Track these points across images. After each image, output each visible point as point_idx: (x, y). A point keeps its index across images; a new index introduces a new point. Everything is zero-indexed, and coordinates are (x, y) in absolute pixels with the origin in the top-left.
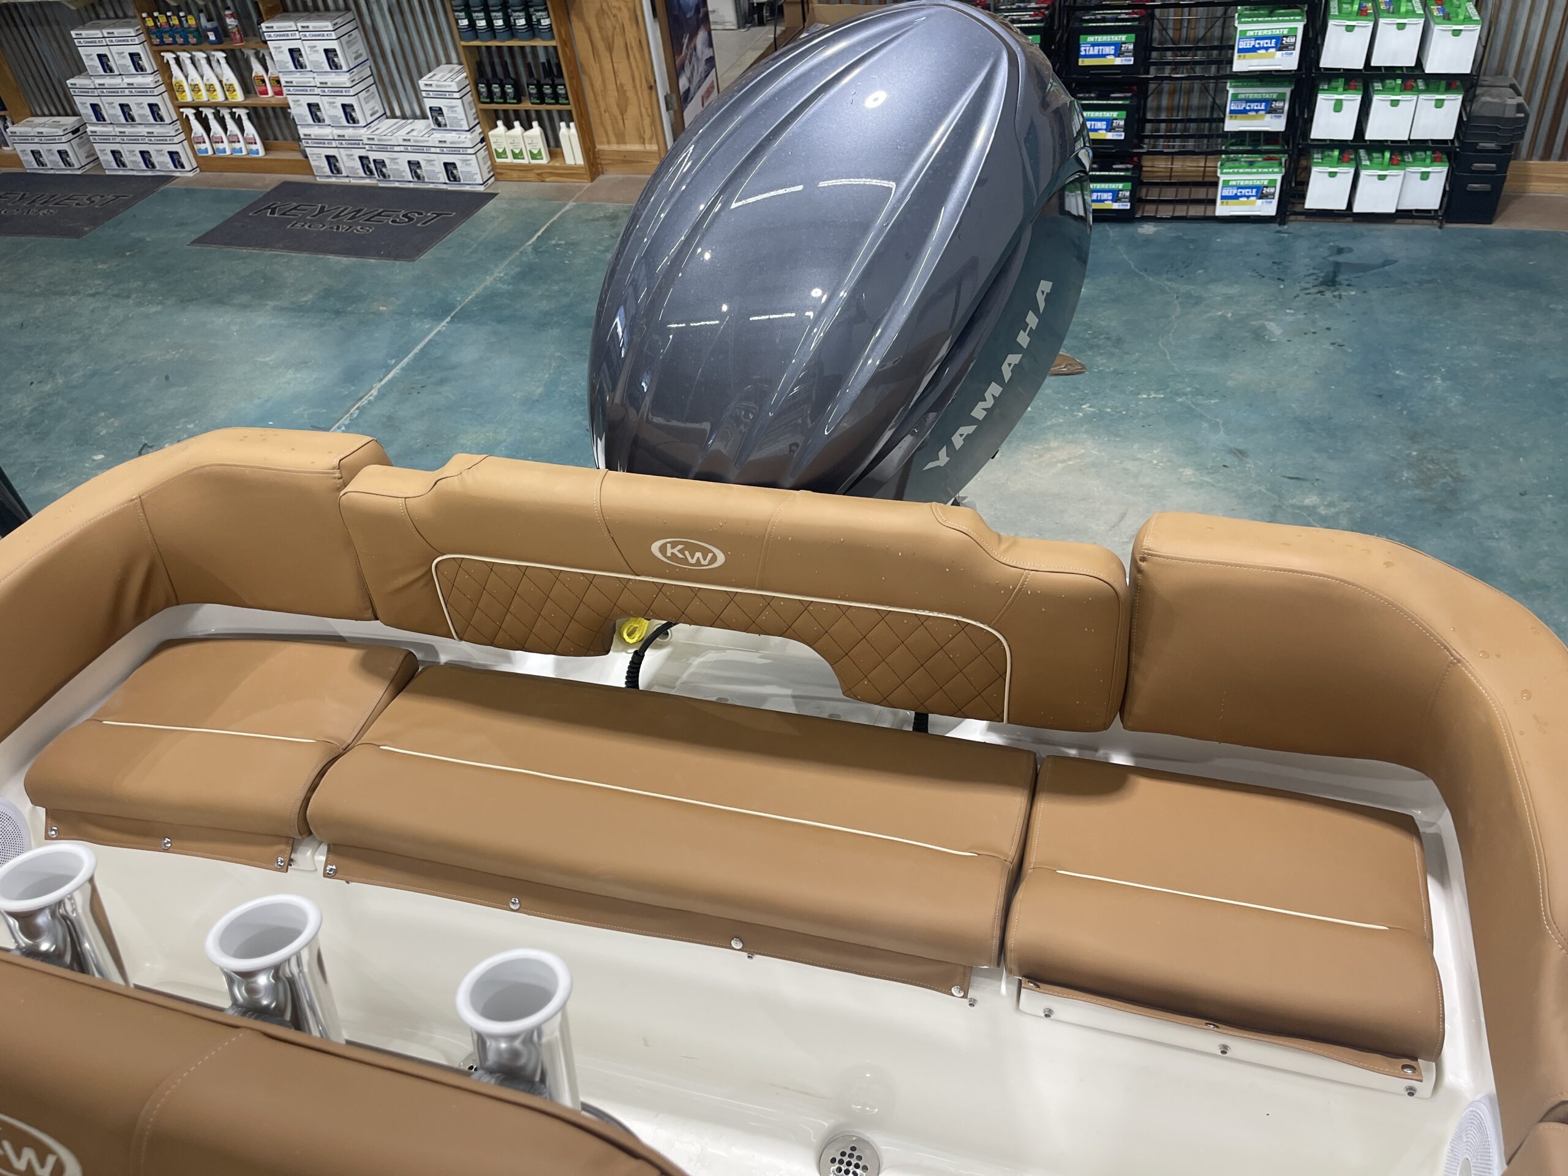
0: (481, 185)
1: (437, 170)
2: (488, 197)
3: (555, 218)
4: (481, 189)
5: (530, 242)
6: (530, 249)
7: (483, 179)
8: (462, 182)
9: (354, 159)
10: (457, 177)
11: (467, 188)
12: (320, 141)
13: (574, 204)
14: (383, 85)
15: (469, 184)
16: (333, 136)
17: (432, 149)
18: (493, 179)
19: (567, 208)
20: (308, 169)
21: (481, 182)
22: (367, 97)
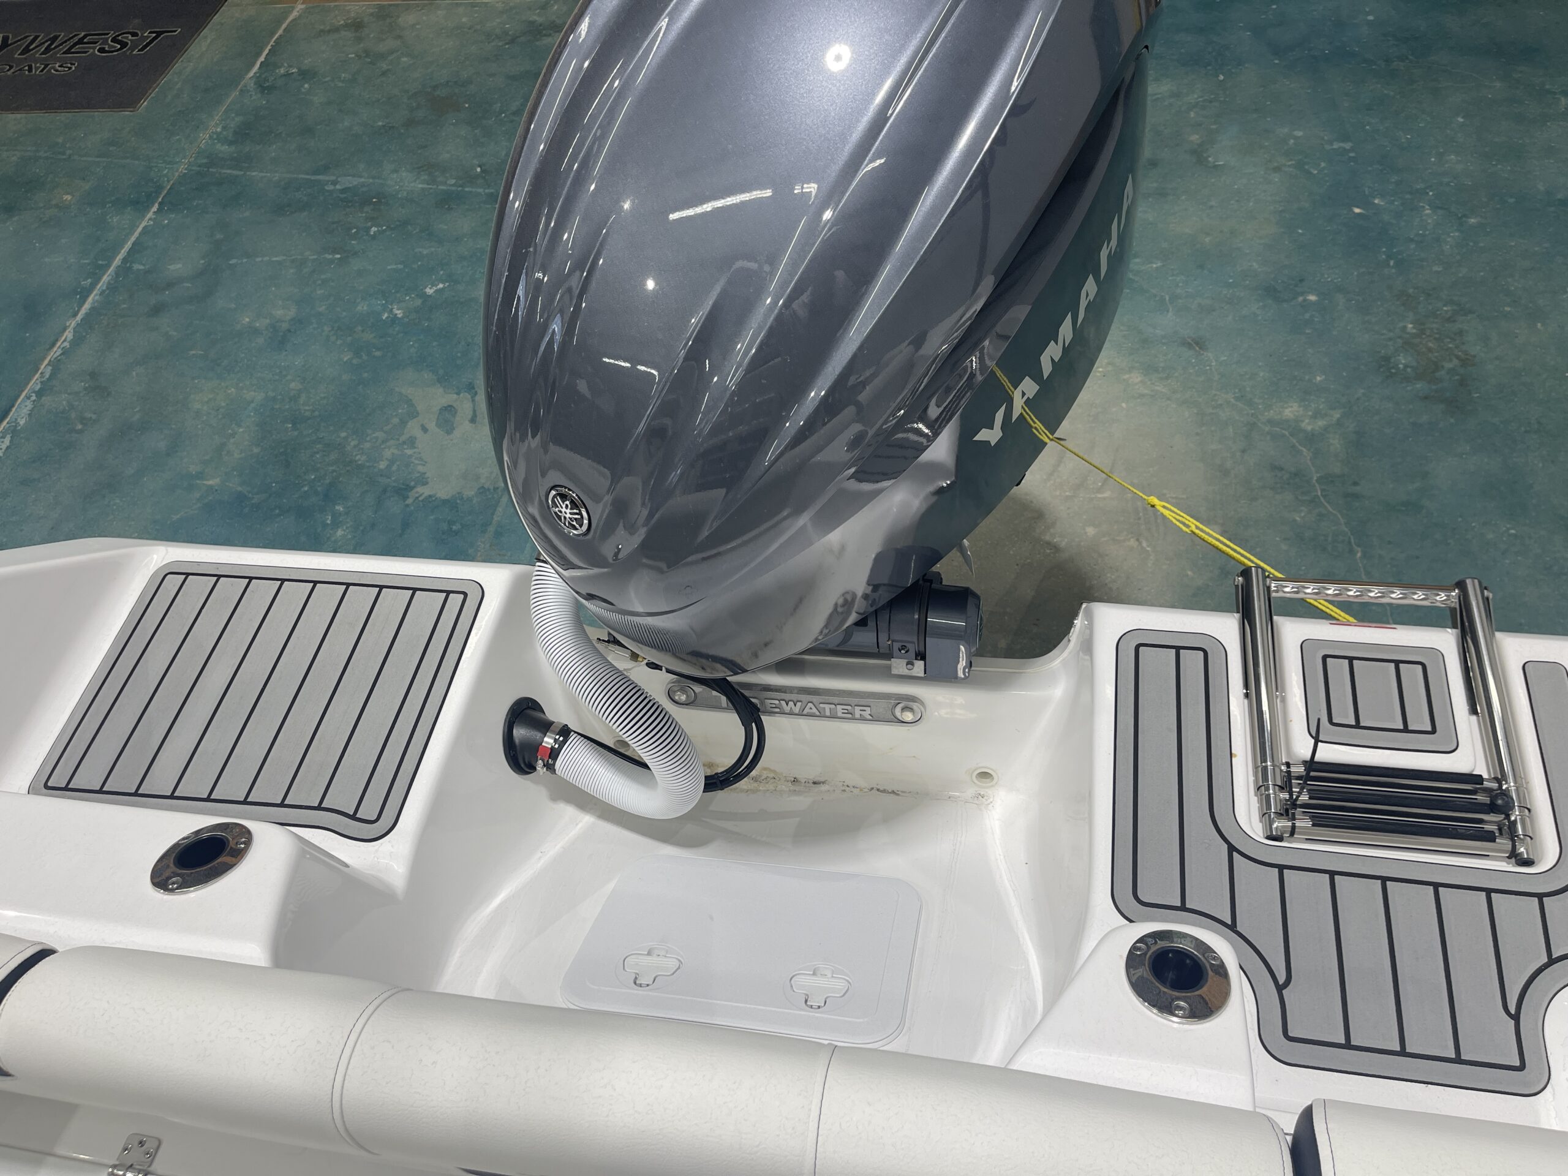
3: (280, 32)
5: (251, 74)
6: (252, 85)
13: (303, 6)
19: (295, 14)
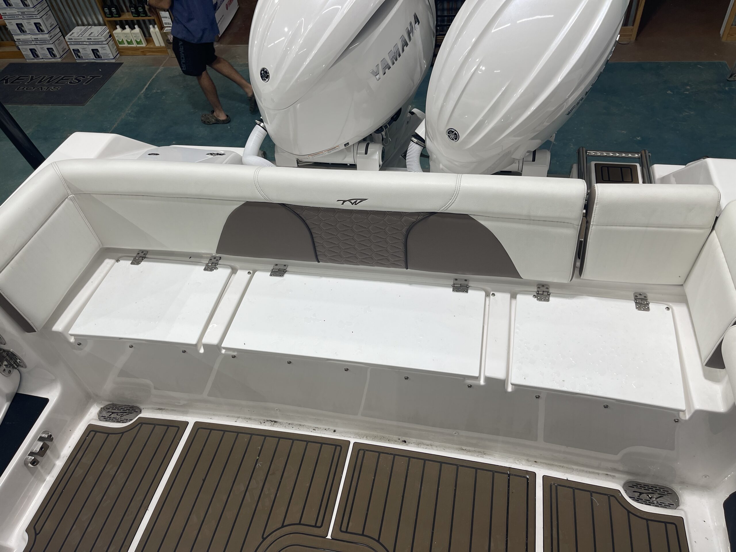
0: (113, 59)
1: (89, 53)
2: (118, 65)
3: (154, 77)
4: (114, 61)
5: (142, 92)
6: (143, 96)
7: (114, 57)
8: (103, 58)
9: (44, 50)
10: (100, 56)
11: (106, 61)
12: (25, 42)
13: (163, 68)
14: (55, 11)
15: (107, 59)
16: (32, 38)
17: (84, 42)
18: (119, 55)
19: (159, 71)
20: (22, 56)
21: (113, 58)
22: (47, 18)
